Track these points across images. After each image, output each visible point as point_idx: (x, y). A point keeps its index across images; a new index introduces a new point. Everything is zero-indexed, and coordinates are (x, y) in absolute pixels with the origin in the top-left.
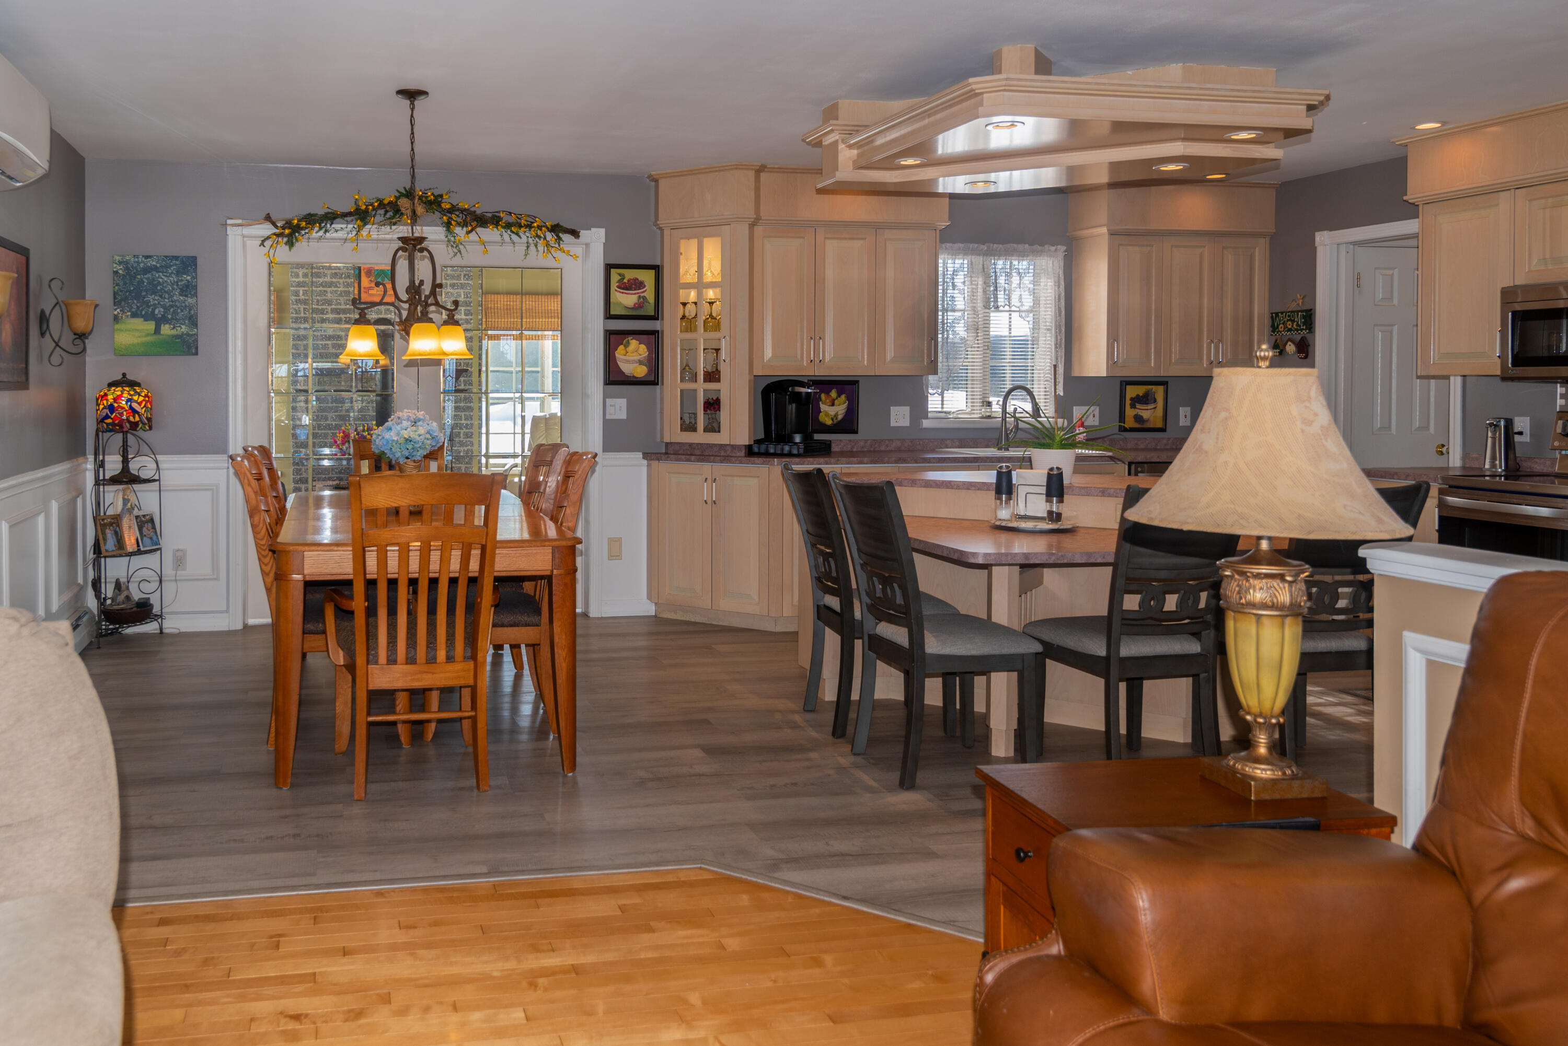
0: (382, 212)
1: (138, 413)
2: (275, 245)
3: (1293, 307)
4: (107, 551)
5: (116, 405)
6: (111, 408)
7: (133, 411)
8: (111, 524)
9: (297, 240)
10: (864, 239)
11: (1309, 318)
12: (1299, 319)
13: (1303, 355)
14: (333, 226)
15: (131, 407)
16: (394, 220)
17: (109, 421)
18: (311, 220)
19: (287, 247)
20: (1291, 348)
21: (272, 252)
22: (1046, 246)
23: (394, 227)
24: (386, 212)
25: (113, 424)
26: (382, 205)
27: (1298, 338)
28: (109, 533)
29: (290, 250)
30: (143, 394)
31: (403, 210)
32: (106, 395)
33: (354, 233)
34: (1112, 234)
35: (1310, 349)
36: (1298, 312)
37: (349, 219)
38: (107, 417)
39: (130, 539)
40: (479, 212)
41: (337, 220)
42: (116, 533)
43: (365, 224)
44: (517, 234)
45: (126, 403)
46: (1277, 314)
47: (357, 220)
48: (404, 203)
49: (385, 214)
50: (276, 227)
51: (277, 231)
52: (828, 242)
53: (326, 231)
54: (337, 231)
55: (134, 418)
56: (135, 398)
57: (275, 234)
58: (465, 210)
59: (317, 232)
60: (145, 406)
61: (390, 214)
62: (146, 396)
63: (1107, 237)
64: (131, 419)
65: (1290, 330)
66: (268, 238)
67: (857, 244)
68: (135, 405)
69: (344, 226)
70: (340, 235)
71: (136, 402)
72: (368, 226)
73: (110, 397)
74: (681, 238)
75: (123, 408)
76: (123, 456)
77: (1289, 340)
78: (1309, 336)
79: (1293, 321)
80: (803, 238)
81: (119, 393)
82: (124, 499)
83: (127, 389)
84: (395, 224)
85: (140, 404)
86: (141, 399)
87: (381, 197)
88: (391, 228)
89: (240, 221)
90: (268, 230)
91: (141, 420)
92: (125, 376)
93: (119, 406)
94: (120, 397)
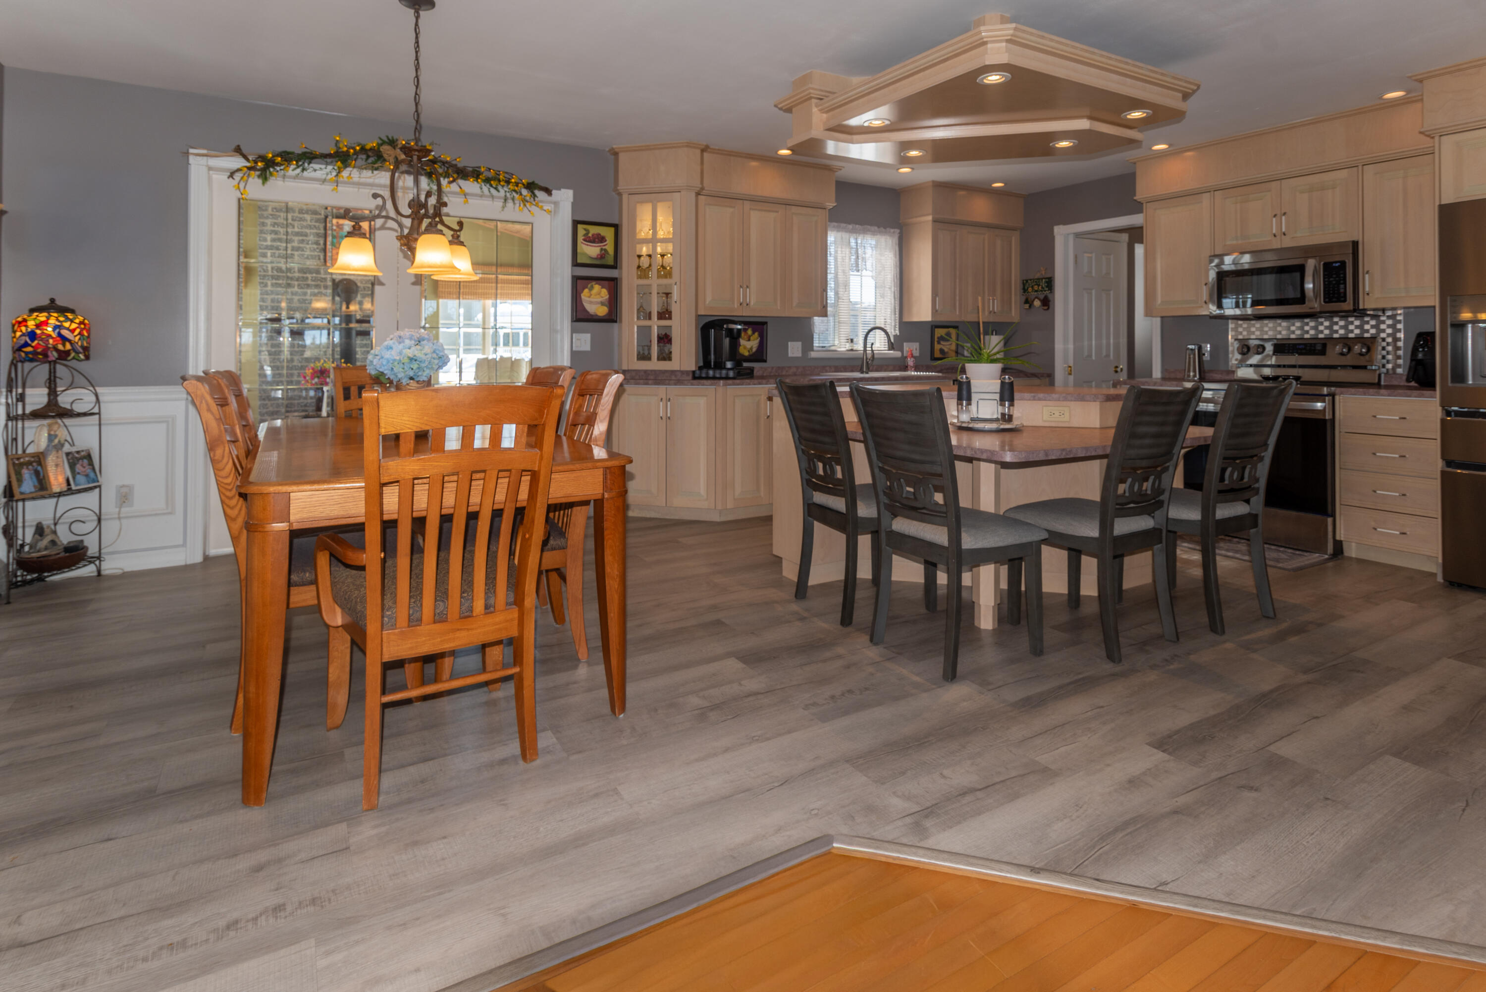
0: (364, 157)
1: (69, 341)
2: (245, 178)
3: (1038, 276)
4: (22, 493)
5: (38, 332)
6: (32, 335)
7: (64, 339)
8: (30, 463)
9: (271, 174)
10: (777, 212)
11: (1050, 283)
12: (1043, 283)
13: (1046, 308)
14: (311, 165)
15: (60, 335)
16: (376, 166)
17: (29, 349)
18: (287, 157)
19: (260, 181)
20: (1037, 303)
21: (242, 185)
22: (888, 229)
23: (375, 172)
24: (368, 157)
25: (35, 353)
26: (363, 149)
27: (1042, 297)
28: (26, 473)
29: (263, 183)
30: (77, 321)
31: (385, 156)
32: (25, 321)
33: (334, 174)
34: (935, 221)
35: (1050, 303)
36: (1042, 279)
37: (329, 160)
38: (26, 345)
39: (56, 479)
40: (460, 165)
41: (314, 161)
42: (37, 473)
43: (346, 166)
44: (496, 189)
45: (54, 330)
46: (1027, 281)
47: (337, 162)
48: (386, 149)
49: (367, 159)
50: (248, 160)
51: (248, 164)
52: (752, 212)
53: (304, 170)
54: (315, 170)
55: (64, 345)
56: (67, 325)
57: (246, 167)
58: (447, 162)
59: (293, 170)
60: (80, 334)
61: (371, 160)
62: (81, 323)
63: (930, 223)
64: (60, 347)
65: (1036, 291)
66: (239, 170)
67: (773, 215)
68: (65, 333)
69: (323, 166)
70: (319, 174)
71: (68, 329)
72: (349, 169)
73: (31, 324)
74: (638, 202)
75: (49, 336)
76: (49, 388)
77: (1036, 298)
78: (1050, 296)
79: (1039, 285)
80: (734, 207)
81: (43, 319)
82: (49, 435)
83: (55, 315)
84: (376, 169)
85: (73, 331)
86: (74, 326)
87: (363, 142)
88: (373, 173)
89: (204, 152)
90: (237, 162)
91: (74, 349)
92: (52, 301)
93: (43, 333)
94: (45, 323)
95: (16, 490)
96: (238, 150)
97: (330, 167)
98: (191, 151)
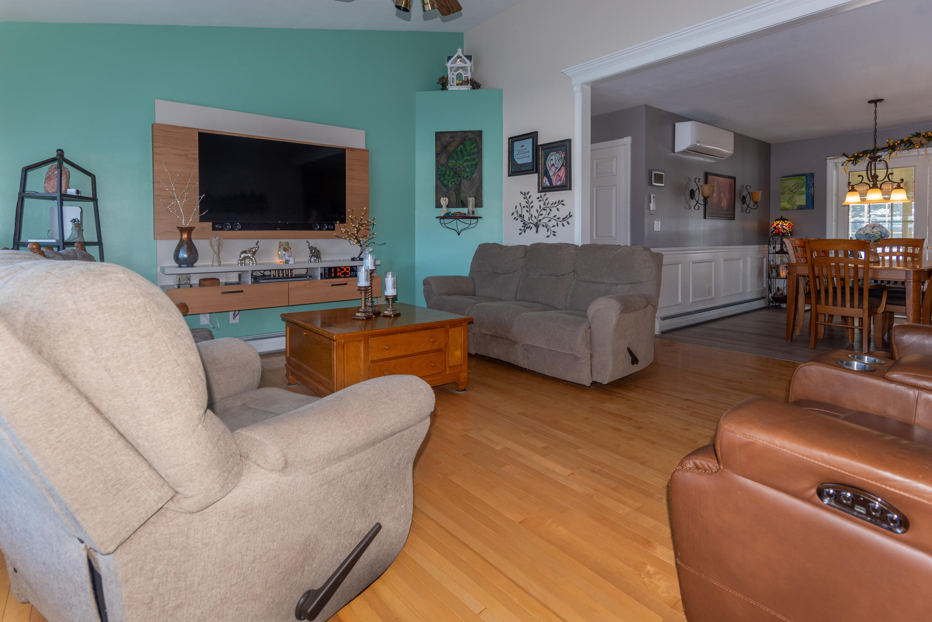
0: (903, 145)
1: (785, 230)
2: (848, 165)
4: (772, 276)
5: (777, 227)
6: (775, 228)
7: (784, 229)
8: (775, 268)
9: (858, 162)
15: (782, 228)
16: (910, 147)
17: (774, 232)
19: (852, 167)
21: (846, 169)
24: (906, 145)
25: (776, 233)
26: (902, 141)
28: (774, 271)
29: (855, 166)
30: (788, 223)
31: (914, 143)
32: (774, 223)
33: (888, 155)
37: (885, 150)
38: (774, 231)
39: (782, 274)
41: (878, 152)
42: (777, 271)
45: (781, 226)
47: (889, 150)
48: (914, 140)
51: (848, 159)
55: (784, 231)
56: (784, 224)
60: (789, 227)
61: (908, 145)
62: (789, 224)
64: (783, 232)
66: (845, 162)
68: (784, 227)
69: (883, 153)
71: (785, 226)
72: (896, 152)
73: (775, 224)
75: (780, 228)
76: (781, 245)
81: (778, 223)
82: (781, 260)
83: (782, 221)
84: (910, 149)
85: (786, 226)
86: (787, 225)
87: (902, 138)
88: (908, 151)
89: (833, 157)
90: (845, 159)
91: (787, 232)
92: (782, 217)
93: (778, 227)
94: (778, 224)
95: (771, 275)
96: (844, 155)
97: (886, 153)
98: (828, 158)
